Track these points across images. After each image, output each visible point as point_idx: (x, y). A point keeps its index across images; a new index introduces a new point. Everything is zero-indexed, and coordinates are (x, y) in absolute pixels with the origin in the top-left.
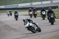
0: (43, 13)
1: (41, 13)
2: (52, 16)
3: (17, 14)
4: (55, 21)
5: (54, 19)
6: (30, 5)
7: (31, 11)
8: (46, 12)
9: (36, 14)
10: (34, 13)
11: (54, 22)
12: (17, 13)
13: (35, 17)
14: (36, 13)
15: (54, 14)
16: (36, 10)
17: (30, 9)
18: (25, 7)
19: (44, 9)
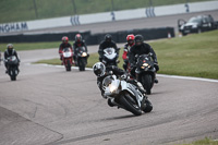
0: (107, 55)
1: (101, 53)
2: (145, 65)
3: (14, 58)
4: (157, 82)
5: (153, 75)
6: (70, 24)
7: (69, 46)
8: (117, 51)
9: (86, 58)
10: (76, 53)
11: (151, 86)
12: (15, 54)
13: (82, 69)
14: (84, 54)
15: (154, 57)
16: (83, 44)
17: (65, 38)
18: (52, 32)
19: (110, 39)
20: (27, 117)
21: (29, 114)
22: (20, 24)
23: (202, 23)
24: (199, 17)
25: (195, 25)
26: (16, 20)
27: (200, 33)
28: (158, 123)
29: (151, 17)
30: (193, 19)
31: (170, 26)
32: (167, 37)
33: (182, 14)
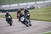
23: (31, 7)
24: (30, 6)
25: (29, 8)
27: (30, 10)
28: (21, 31)
29: (19, 6)
30: (29, 6)
31: (23, 8)
33: (26, 5)
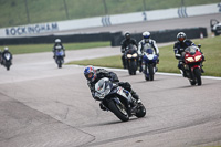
20: (59, 118)
21: (61, 115)
22: (50, 24)
26: (47, 21)
31: (203, 26)
32: (199, 37)
